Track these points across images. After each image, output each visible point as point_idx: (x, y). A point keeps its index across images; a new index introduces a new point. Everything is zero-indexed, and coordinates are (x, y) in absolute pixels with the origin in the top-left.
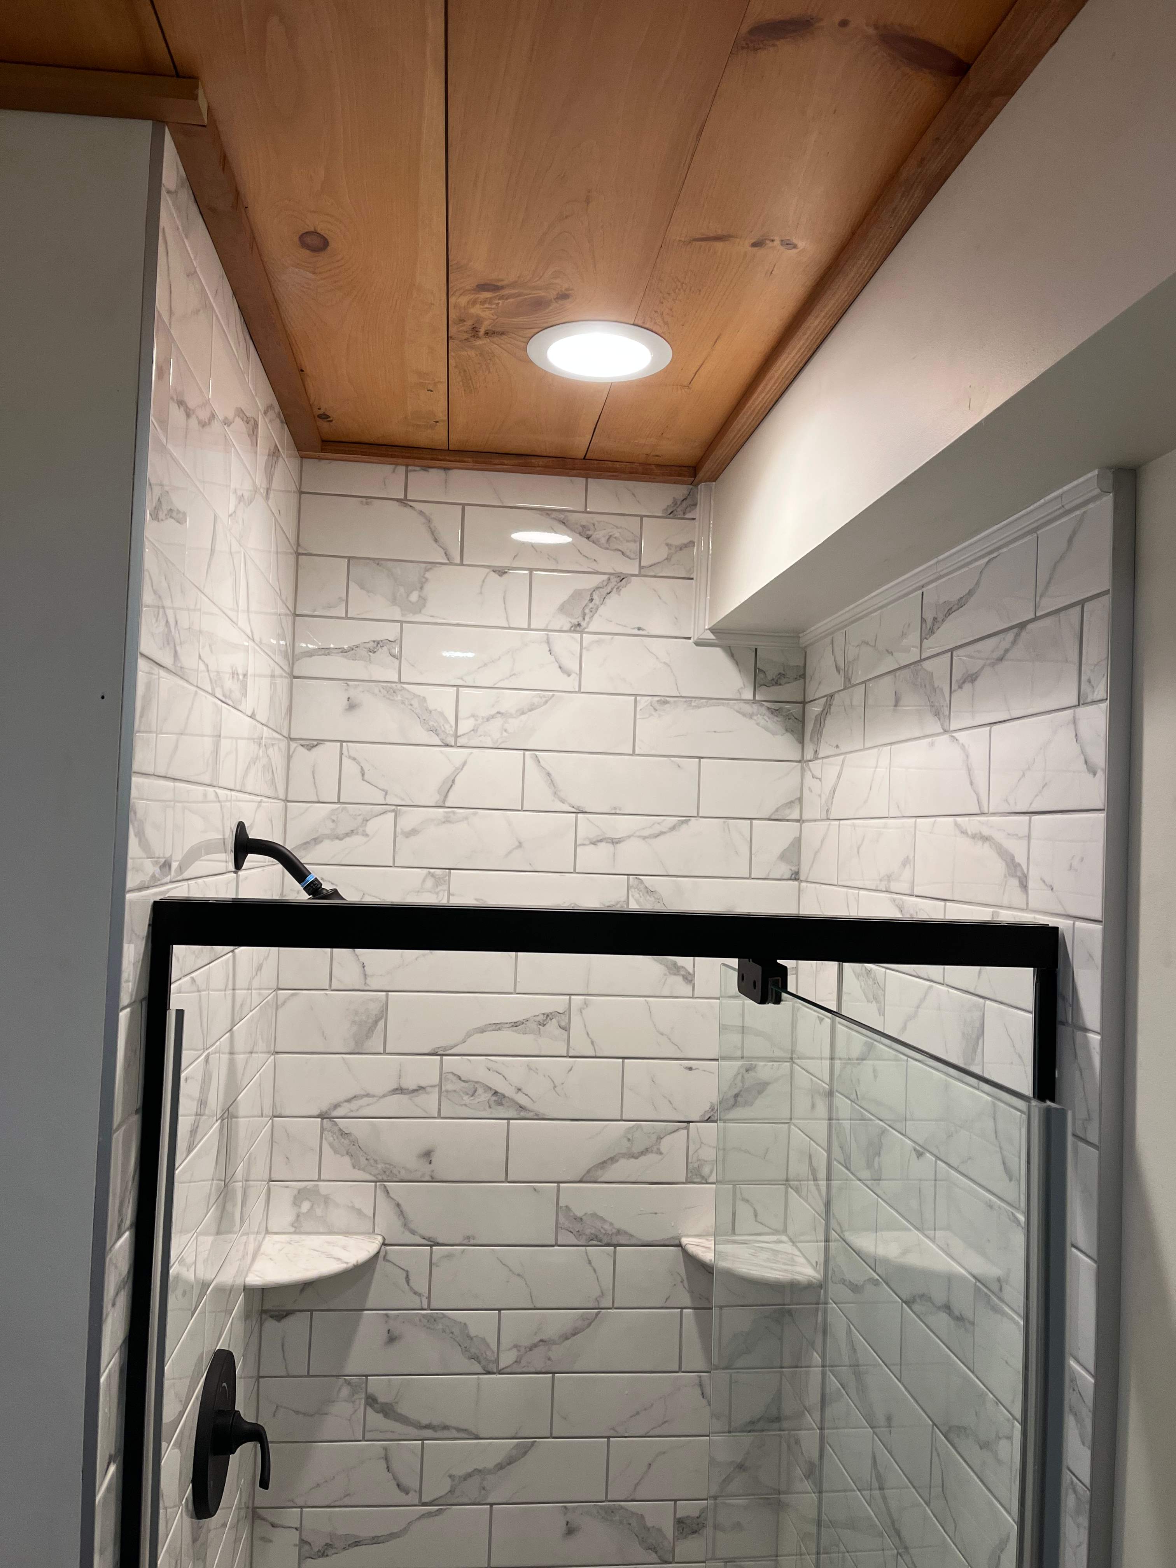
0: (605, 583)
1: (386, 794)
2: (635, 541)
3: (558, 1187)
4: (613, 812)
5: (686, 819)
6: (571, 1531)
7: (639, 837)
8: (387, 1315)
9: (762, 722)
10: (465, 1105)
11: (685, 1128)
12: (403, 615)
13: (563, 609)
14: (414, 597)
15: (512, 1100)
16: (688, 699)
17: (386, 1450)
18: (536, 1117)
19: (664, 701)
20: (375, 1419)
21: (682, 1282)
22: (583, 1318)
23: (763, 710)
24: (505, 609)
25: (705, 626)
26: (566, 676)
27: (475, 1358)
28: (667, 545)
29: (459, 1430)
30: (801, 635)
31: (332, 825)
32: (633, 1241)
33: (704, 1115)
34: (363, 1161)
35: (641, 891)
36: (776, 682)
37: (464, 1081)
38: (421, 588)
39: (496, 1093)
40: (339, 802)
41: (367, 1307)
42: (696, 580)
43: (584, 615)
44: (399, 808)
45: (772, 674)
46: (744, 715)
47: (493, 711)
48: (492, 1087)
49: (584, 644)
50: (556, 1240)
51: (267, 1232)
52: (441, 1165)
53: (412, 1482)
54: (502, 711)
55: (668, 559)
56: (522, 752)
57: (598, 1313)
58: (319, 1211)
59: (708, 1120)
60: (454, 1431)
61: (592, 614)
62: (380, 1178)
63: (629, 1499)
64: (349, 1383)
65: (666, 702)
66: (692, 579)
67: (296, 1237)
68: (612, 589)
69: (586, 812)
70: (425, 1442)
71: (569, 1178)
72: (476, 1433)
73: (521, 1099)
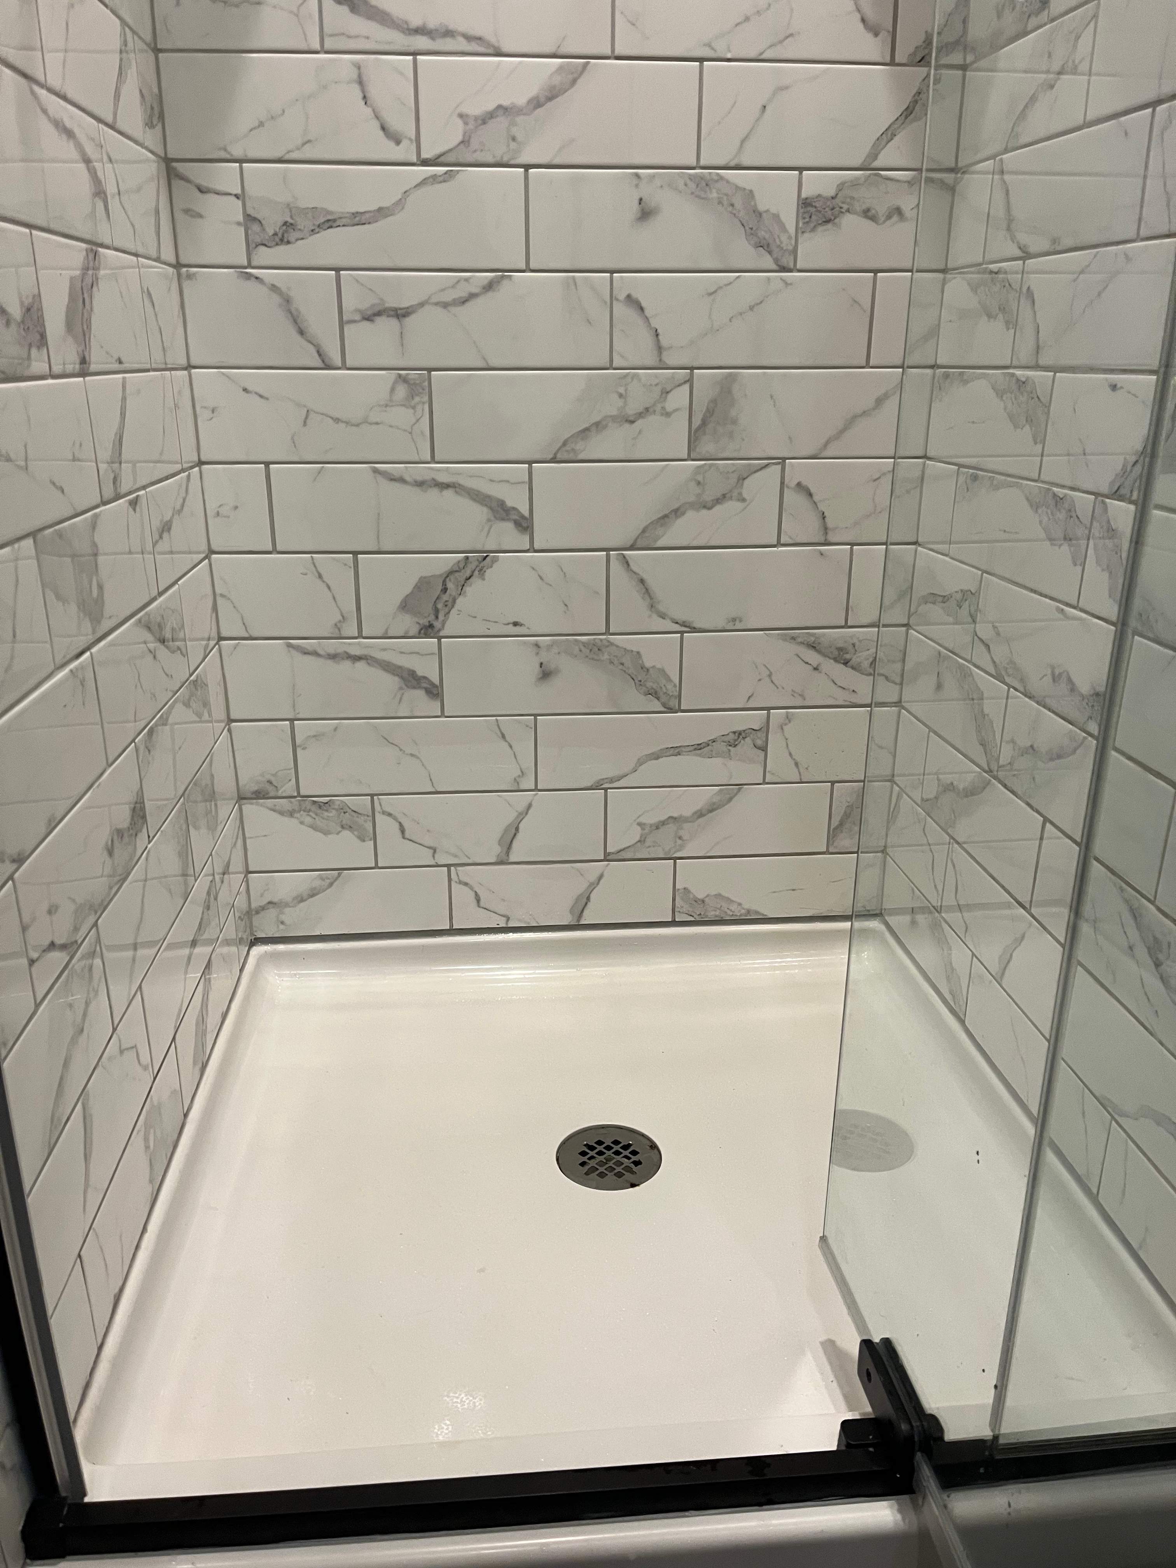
6: (645, 213)
17: (359, 68)
29: (468, 38)
53: (404, 125)
60: (461, 39)
63: (732, 164)
70: (418, 57)
72: (496, 44)
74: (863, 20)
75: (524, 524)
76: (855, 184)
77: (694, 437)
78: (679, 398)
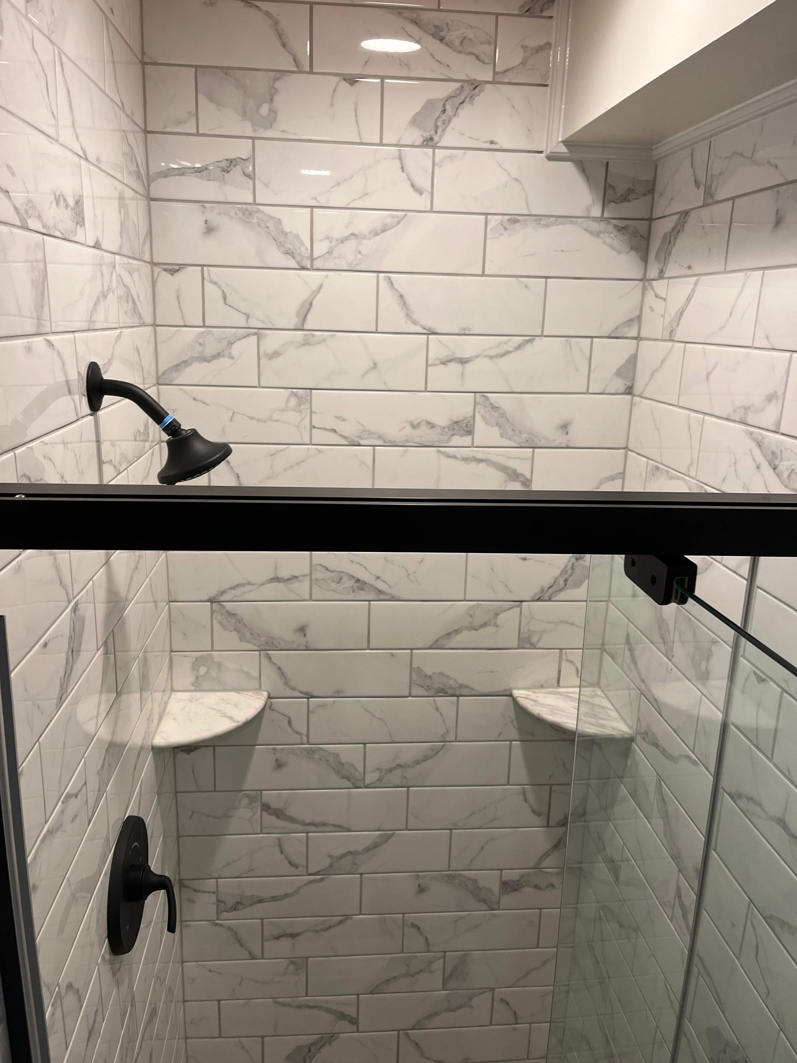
0: (458, 92)
1: (248, 317)
2: (489, 43)
3: (412, 653)
4: (462, 332)
5: (531, 338)
6: (421, 890)
7: (486, 356)
8: (275, 749)
9: (609, 240)
10: (333, 590)
11: (519, 606)
12: (255, 131)
13: (415, 121)
14: (264, 110)
15: (372, 586)
16: (538, 218)
17: (279, 840)
18: (393, 599)
19: (514, 219)
20: (270, 820)
21: (512, 722)
22: (431, 749)
23: (610, 228)
24: (357, 122)
25: (558, 139)
26: (417, 195)
27: (347, 778)
28: (523, 47)
29: (334, 826)
30: (654, 147)
31: (200, 349)
32: (473, 693)
33: (535, 596)
34: (248, 635)
35: (486, 407)
36: (625, 198)
37: (331, 571)
38: (271, 100)
39: (358, 580)
40: (204, 326)
41: (258, 743)
42: (552, 86)
43: (437, 127)
44: (260, 331)
45: (621, 189)
46: (591, 233)
47: (347, 233)
48: (355, 576)
49: (437, 160)
50: (410, 693)
51: (173, 690)
52: (313, 636)
53: (300, 861)
54: (356, 232)
55: (523, 63)
56: (375, 274)
57: (443, 746)
58: (214, 674)
59: (539, 600)
60: (331, 827)
61: (444, 127)
62: (263, 648)
63: (466, 869)
64: (247, 796)
65: (516, 221)
66: (547, 85)
67: (197, 694)
68: (465, 98)
69: (437, 334)
70: (309, 834)
71: (420, 646)
72: (349, 828)
73: (380, 585)
74: (533, 811)
75: (354, 1021)
76: (529, 875)
77: (445, 981)
78: (438, 965)
